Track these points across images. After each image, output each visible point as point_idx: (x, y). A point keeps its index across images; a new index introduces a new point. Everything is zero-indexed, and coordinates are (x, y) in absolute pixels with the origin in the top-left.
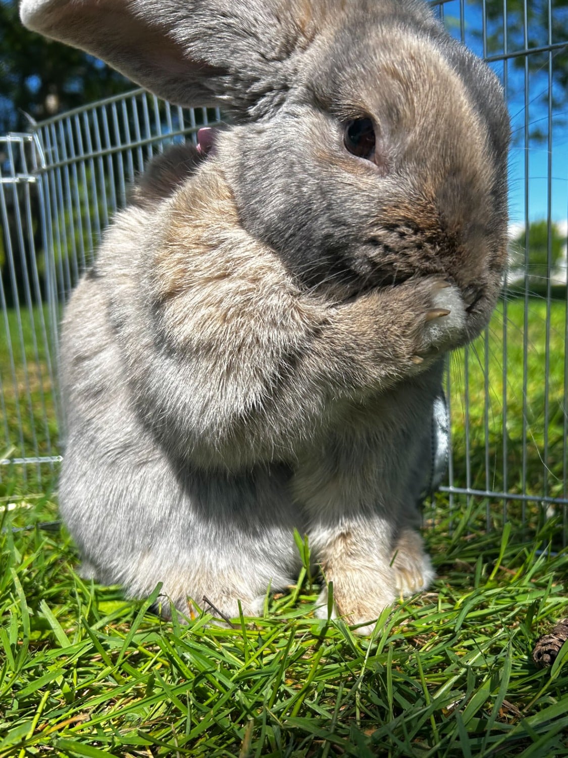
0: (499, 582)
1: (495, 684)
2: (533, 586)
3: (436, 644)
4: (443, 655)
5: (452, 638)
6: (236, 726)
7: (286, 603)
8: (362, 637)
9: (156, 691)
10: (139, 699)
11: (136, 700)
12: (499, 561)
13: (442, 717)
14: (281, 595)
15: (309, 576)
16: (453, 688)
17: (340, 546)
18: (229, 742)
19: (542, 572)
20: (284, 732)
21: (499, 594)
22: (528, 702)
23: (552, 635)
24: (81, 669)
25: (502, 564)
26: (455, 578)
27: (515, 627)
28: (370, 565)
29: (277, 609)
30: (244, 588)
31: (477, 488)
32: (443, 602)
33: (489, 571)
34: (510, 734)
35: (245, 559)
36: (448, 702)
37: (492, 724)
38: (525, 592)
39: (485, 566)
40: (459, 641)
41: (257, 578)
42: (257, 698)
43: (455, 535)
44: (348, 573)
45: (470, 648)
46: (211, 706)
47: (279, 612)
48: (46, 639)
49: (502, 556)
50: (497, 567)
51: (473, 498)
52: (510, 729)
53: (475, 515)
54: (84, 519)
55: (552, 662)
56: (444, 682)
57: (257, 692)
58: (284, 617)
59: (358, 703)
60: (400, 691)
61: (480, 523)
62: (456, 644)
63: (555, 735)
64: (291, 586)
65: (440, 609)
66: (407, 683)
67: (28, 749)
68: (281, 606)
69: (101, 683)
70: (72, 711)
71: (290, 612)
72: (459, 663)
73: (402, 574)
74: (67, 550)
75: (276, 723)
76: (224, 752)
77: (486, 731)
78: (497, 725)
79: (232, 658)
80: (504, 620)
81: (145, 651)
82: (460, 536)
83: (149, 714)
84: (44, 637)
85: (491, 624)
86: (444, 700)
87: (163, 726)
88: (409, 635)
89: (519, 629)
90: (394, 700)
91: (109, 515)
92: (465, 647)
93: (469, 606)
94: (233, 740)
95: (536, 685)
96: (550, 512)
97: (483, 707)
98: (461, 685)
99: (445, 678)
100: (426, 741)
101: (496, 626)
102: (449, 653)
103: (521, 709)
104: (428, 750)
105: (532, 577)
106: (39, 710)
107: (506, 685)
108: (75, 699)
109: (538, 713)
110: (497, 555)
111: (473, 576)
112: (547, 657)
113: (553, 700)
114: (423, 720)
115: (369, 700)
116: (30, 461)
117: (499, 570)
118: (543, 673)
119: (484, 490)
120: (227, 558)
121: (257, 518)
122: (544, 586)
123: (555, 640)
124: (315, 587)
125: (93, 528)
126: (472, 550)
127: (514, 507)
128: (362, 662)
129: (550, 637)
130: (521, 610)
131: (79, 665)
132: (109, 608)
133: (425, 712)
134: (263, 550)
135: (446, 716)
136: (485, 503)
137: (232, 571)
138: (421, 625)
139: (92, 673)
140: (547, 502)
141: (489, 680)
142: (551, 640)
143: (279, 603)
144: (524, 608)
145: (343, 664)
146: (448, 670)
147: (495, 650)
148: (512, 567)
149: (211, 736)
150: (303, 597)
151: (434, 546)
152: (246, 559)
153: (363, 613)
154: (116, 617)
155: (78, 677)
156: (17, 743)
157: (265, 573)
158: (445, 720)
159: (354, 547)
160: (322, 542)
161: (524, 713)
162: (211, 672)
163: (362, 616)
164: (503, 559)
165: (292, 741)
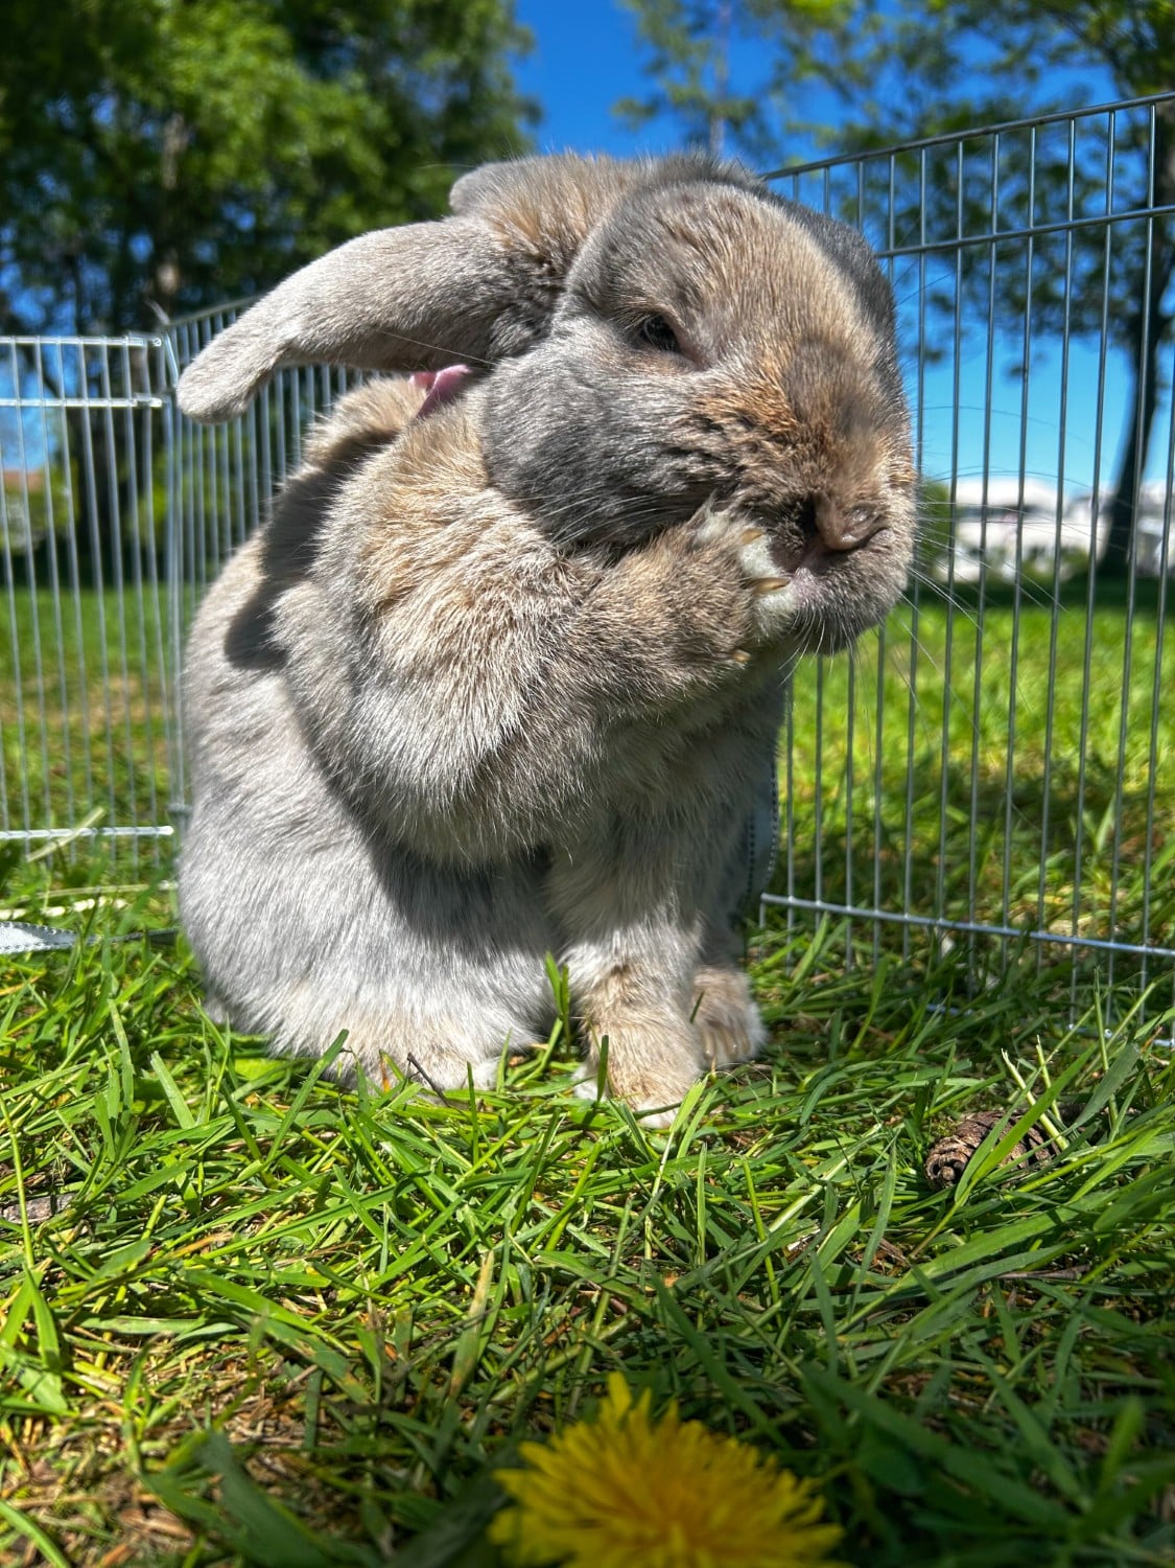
0: (867, 1051)
1: (869, 1210)
2: (923, 1059)
3: (768, 1146)
4: (781, 1164)
5: (792, 1137)
6: (456, 1262)
7: (528, 1073)
8: (651, 1131)
9: (330, 1203)
10: (300, 1215)
11: (294, 1217)
12: (869, 1018)
13: (784, 1261)
14: (521, 1058)
15: (567, 1031)
16: (802, 1215)
17: (615, 987)
18: (446, 1288)
19: (935, 1039)
20: (538, 1275)
21: (869, 1071)
22: (918, 1243)
23: (955, 1138)
24: (210, 1164)
25: (873, 1025)
26: (799, 1042)
27: (896, 1124)
28: (658, 1019)
29: (515, 1082)
30: (468, 1046)
31: (832, 902)
32: (779, 1080)
33: (852, 1033)
34: (892, 1291)
35: (466, 999)
36: (792, 1236)
37: (861, 1276)
38: (910, 1070)
39: (845, 1024)
40: (805, 1144)
41: (485, 1028)
42: (492, 1219)
43: (798, 973)
44: (625, 1031)
45: (824, 1154)
46: (420, 1228)
47: (519, 1085)
48: (153, 1115)
49: (874, 1009)
50: (865, 1027)
51: (826, 917)
52: (892, 1284)
53: (828, 944)
54: (210, 925)
55: (956, 1179)
56: (784, 1208)
57: (494, 1210)
58: (529, 1093)
59: (648, 1235)
60: (715, 1217)
61: (835, 957)
62: (799, 1148)
63: (963, 1294)
64: (536, 1045)
65: (774, 1090)
66: (725, 1206)
67: (132, 1286)
68: (521, 1077)
69: (240, 1187)
70: (195, 1230)
71: (534, 1086)
72: (809, 1176)
73: (716, 1032)
74: (184, 975)
75: (522, 1260)
76: (440, 1302)
77: (854, 1286)
78: (870, 1278)
79: (450, 1154)
80: (878, 1110)
81: (314, 1138)
82: (804, 977)
83: (318, 1239)
84: (150, 1111)
85: (857, 1118)
86: (786, 1234)
87: (341, 1259)
88: (725, 1129)
89: (902, 1126)
90: (708, 1232)
91: (249, 922)
92: (814, 1153)
93: (821, 1088)
94: (452, 1284)
95: (931, 1216)
96: (947, 945)
97: (846, 1248)
98: (813, 1211)
99: (785, 1201)
100: (757, 1297)
101: (863, 1121)
102: (792, 1161)
103: (906, 1253)
104: (761, 1312)
105: (920, 1047)
106: (150, 1225)
107: (886, 1213)
108: (202, 1210)
109: (933, 1262)
110: (865, 1009)
111: (825, 1040)
112: (949, 1172)
113: (960, 1240)
114: (755, 1264)
115: (666, 1230)
116: (123, 832)
117: (868, 1033)
118: (942, 1197)
119: (844, 904)
120: (439, 998)
121: (488, 937)
122: (940, 1061)
123: (960, 1145)
124: (574, 1050)
125: (222, 938)
126: (823, 1000)
127: (888, 934)
128: (657, 1170)
129: (953, 1141)
130: (903, 1098)
131: (206, 1158)
132: (252, 1070)
133: (757, 1252)
134: (493, 987)
135: (790, 1259)
136: (846, 924)
137: (446, 1019)
138: (745, 1115)
139: (227, 1171)
140: (943, 928)
141: (858, 1206)
142: (955, 1146)
143: (518, 1071)
144: (909, 1094)
145: (625, 1171)
146: (792, 1188)
147: (864, 1160)
148: (887, 1030)
149: (417, 1277)
150: (554, 1064)
151: (762, 990)
152: (468, 999)
153: (651, 1091)
154: (262, 1083)
155: (206, 1177)
156: (114, 1276)
157: (496, 1022)
158: (787, 1268)
159: (635, 991)
160: (586, 979)
161: (911, 1261)
162: (422, 1175)
163: (648, 1095)
164: (876, 1015)
165: (547, 1289)
